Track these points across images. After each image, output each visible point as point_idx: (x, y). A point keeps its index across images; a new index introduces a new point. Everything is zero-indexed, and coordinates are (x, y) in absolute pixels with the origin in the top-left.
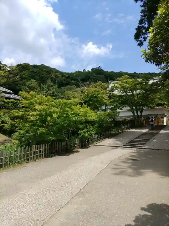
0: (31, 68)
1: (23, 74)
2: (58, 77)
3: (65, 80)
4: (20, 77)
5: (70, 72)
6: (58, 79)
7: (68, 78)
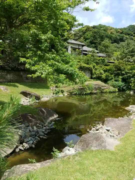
0: (91, 29)
1: (86, 35)
2: (113, 34)
3: (119, 36)
4: (84, 38)
5: (123, 28)
6: (113, 36)
7: (122, 33)
